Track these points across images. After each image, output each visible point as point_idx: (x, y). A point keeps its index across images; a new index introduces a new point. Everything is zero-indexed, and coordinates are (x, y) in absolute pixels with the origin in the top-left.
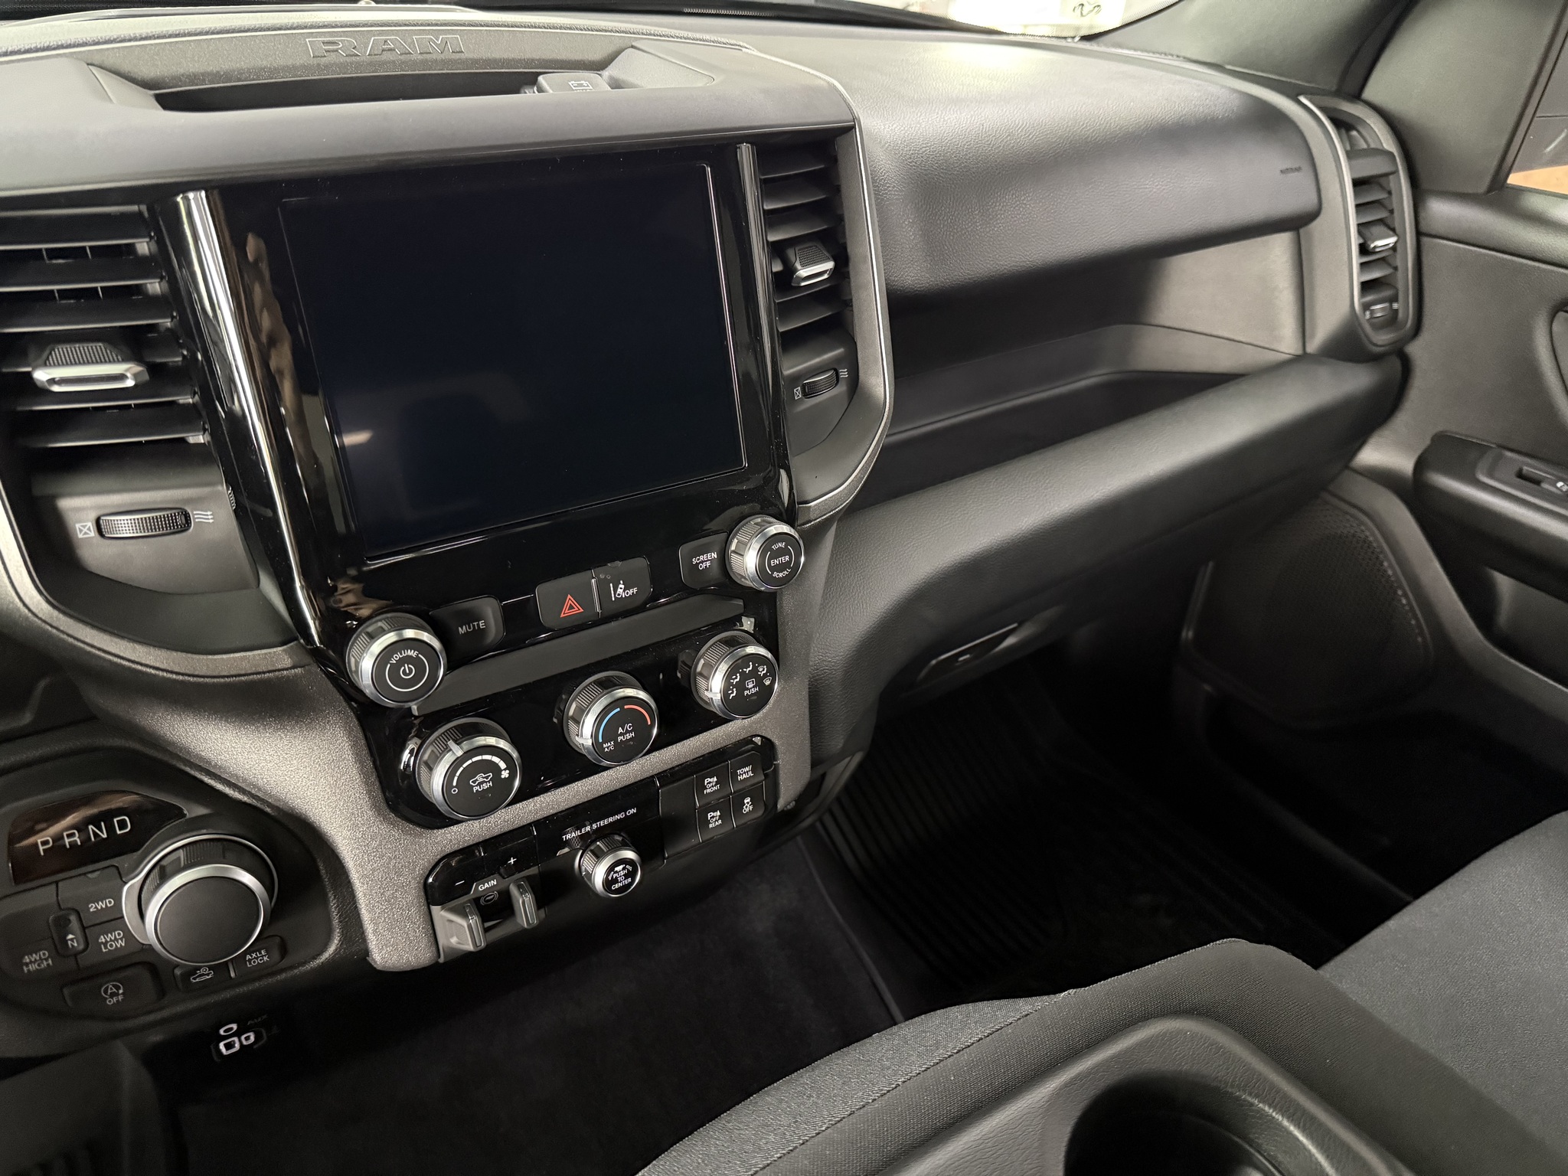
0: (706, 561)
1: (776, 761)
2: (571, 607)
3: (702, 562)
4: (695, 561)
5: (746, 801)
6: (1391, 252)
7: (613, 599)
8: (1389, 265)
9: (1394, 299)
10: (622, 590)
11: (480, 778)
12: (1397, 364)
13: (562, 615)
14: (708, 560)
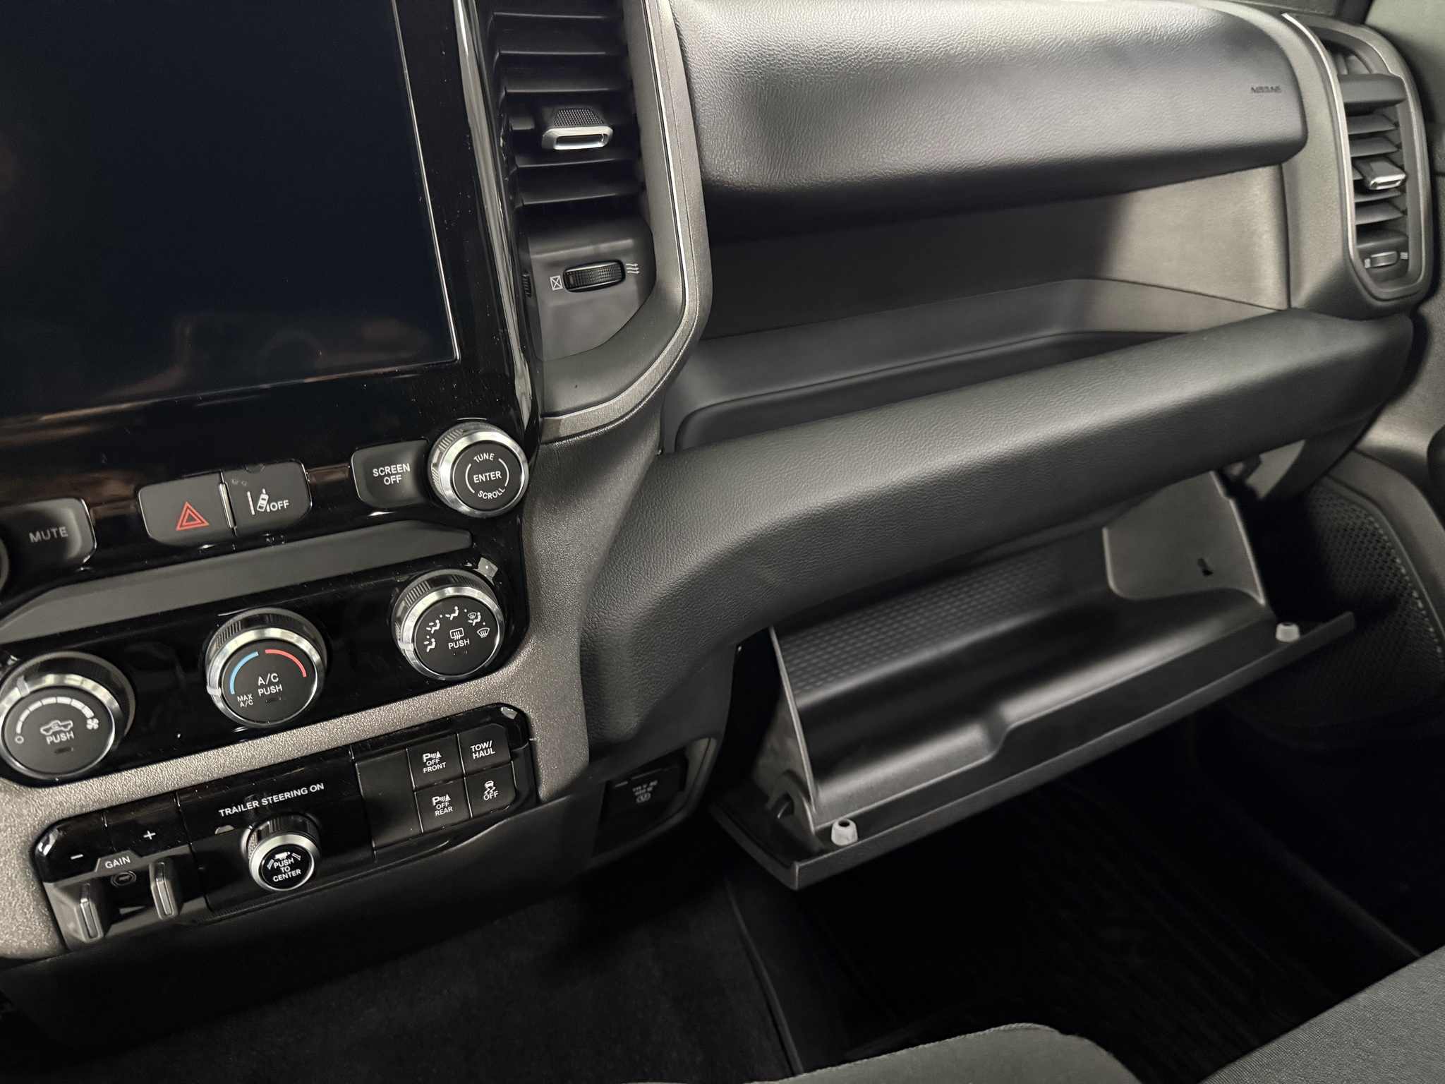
0: (395, 474)
1: (532, 737)
2: (191, 519)
3: (389, 475)
4: (376, 473)
5: (487, 786)
6: (1397, 194)
7: (253, 513)
8: (1397, 208)
9: (1404, 247)
10: (265, 502)
11: (55, 725)
12: (1407, 325)
13: (178, 528)
14: (398, 473)
